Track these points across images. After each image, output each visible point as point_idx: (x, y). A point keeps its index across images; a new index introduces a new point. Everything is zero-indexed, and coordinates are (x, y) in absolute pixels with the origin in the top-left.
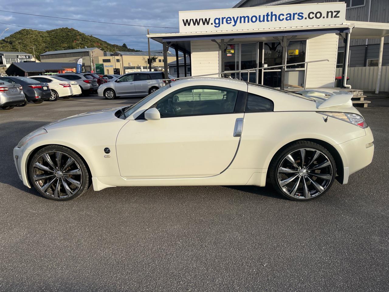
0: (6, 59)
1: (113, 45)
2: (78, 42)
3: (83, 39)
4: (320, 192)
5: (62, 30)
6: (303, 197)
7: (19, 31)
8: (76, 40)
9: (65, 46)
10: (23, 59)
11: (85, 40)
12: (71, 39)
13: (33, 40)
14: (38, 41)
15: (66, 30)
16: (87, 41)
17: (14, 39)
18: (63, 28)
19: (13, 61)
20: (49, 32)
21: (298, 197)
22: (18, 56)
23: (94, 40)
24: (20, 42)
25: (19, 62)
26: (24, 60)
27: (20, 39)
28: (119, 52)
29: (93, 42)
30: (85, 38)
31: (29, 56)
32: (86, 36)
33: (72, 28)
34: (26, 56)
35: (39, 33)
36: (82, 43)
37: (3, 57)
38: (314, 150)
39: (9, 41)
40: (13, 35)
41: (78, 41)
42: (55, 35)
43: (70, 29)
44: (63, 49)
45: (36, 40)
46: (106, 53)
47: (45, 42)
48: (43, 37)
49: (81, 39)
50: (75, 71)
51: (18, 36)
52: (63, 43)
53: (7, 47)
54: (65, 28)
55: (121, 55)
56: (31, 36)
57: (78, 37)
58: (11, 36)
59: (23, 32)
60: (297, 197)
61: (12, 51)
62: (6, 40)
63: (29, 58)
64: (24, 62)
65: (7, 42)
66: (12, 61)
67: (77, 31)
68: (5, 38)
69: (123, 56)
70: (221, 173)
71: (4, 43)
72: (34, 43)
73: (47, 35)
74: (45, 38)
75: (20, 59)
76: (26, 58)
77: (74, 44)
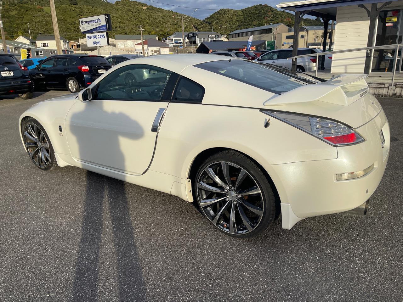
0: (199, 39)
1: (305, 19)
2: (269, 19)
3: (275, 15)
4: (249, 231)
5: (255, 7)
6: (228, 230)
7: (218, 12)
8: (267, 17)
9: (256, 24)
10: (213, 38)
11: (276, 16)
12: (263, 16)
13: (229, 19)
14: (232, 20)
15: (259, 7)
16: (278, 16)
17: (213, 19)
18: (257, 5)
19: (205, 40)
20: (243, 11)
21: (222, 227)
22: (209, 36)
23: (286, 15)
24: (217, 22)
25: (209, 41)
26: (213, 40)
27: (218, 19)
28: (305, 27)
29: (284, 17)
30: (276, 14)
31: (218, 36)
32: (278, 11)
33: (265, 5)
34: (215, 35)
35: (235, 12)
36: (273, 19)
37: (197, 36)
38: (238, 167)
39: (208, 21)
40: (212, 15)
41: (269, 17)
42: (249, 13)
43: (263, 6)
44: (253, 27)
45: (231, 20)
46: (291, 29)
47: (238, 21)
48: (237, 16)
49: (272, 16)
50: (254, 49)
51: (217, 16)
52: (254, 21)
53: (206, 28)
54: (258, 4)
55: (307, 30)
56: (227, 16)
57: (270, 13)
58: (211, 17)
59: (221, 12)
60: (220, 228)
61: (209, 31)
62: (206, 21)
63: (218, 37)
64: (214, 41)
65: (206, 22)
66: (203, 40)
67: (270, 7)
68: (206, 19)
69: (309, 32)
70: (144, 173)
71: (204, 24)
72: (228, 22)
73: (241, 13)
74: (239, 17)
75: (210, 38)
76: (216, 37)
77: (265, 21)
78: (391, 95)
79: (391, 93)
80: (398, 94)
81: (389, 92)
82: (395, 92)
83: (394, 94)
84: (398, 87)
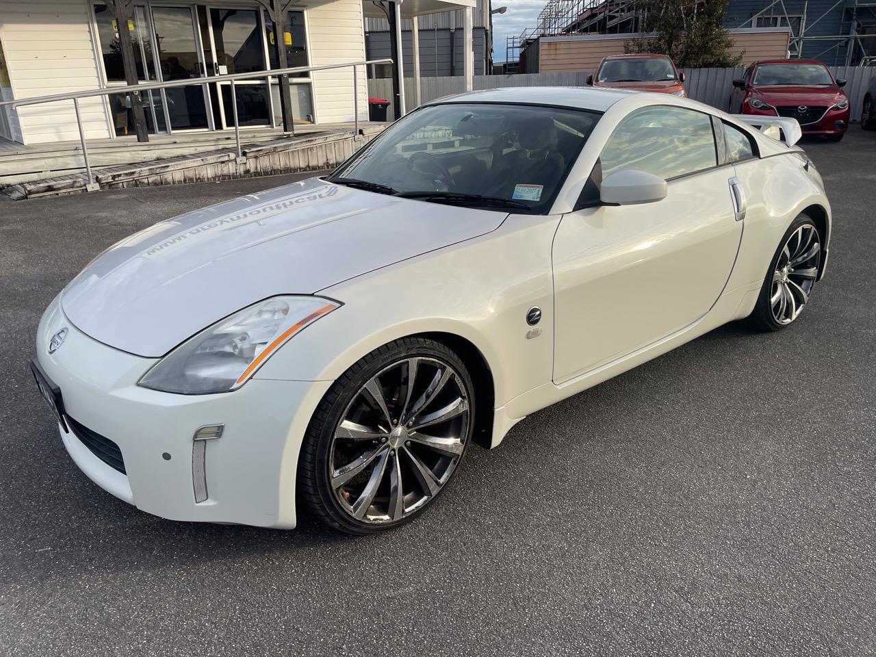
78: (242, 173)
79: (241, 169)
80: (252, 170)
81: (238, 168)
82: (248, 167)
83: (247, 172)
84: (251, 157)
